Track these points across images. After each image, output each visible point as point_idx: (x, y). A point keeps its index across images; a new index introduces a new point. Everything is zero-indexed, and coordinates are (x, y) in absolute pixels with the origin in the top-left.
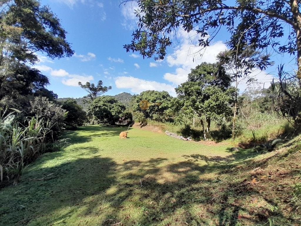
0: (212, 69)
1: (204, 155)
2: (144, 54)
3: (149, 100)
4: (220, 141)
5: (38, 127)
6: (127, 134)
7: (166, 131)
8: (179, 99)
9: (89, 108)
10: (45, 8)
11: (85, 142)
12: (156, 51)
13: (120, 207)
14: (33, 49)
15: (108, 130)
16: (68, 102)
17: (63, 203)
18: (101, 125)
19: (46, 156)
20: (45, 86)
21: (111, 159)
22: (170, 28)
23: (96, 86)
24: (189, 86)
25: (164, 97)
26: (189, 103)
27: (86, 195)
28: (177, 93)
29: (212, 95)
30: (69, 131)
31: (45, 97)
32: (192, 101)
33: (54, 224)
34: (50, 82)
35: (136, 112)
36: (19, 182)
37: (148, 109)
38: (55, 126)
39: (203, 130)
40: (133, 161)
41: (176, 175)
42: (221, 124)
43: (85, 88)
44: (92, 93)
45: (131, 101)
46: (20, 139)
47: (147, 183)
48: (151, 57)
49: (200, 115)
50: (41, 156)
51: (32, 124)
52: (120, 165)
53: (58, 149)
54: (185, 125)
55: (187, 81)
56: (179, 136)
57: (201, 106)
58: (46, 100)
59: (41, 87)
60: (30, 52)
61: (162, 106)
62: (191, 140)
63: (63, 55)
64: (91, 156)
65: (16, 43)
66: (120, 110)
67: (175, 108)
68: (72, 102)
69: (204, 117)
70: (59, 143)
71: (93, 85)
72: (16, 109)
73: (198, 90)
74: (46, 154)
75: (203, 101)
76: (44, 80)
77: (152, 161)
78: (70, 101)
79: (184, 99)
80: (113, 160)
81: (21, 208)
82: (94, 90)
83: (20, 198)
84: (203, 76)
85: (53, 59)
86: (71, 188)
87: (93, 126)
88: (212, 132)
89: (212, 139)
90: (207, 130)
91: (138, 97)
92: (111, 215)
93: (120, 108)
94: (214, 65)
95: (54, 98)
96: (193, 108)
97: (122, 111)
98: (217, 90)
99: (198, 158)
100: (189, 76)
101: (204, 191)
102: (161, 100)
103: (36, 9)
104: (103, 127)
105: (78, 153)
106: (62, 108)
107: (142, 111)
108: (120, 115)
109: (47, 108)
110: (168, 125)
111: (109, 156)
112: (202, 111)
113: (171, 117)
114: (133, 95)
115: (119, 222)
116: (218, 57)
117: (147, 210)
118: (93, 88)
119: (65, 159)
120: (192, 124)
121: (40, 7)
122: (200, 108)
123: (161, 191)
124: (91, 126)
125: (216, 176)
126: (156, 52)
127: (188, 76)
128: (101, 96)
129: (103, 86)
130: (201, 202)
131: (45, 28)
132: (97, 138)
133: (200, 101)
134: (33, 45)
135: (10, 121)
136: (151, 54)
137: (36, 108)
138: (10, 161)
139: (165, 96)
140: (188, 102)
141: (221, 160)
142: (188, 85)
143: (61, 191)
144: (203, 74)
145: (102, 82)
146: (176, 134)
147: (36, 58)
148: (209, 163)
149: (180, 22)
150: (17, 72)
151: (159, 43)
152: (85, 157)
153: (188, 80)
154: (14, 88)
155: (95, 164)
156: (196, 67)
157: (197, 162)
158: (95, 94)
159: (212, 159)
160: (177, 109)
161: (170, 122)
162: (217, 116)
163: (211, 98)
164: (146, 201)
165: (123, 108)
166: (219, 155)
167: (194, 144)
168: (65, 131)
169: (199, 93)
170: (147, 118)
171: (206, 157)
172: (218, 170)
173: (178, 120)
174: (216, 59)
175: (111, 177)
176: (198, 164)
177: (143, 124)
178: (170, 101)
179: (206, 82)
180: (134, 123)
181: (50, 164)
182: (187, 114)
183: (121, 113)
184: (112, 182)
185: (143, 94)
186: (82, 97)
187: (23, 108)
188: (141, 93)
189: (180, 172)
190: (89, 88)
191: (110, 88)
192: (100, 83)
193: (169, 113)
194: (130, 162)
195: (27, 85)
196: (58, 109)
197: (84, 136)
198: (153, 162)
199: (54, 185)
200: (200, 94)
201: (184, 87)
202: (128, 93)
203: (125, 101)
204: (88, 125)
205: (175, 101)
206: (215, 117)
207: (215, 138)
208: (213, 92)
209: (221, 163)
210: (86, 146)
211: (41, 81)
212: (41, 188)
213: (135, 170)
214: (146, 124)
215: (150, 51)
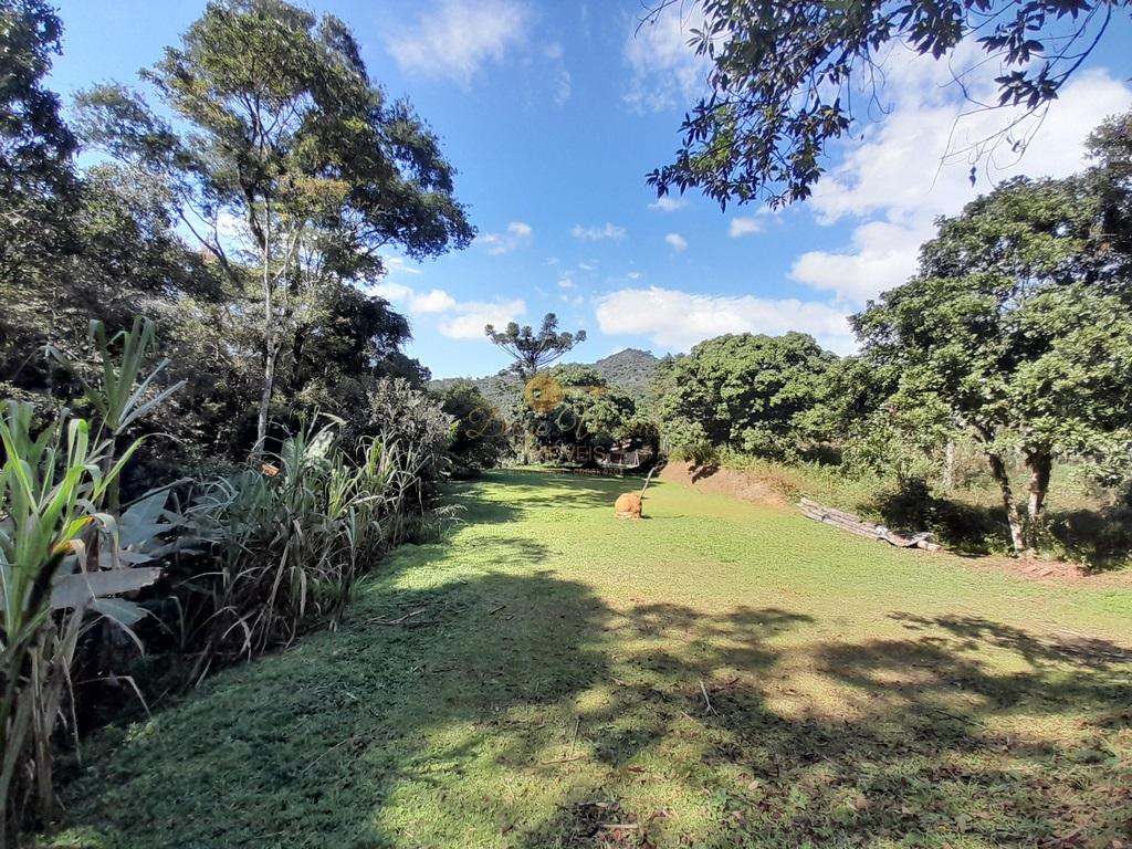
0: (1064, 207)
1: (1011, 625)
2: (720, 192)
3: (728, 372)
4: (1109, 563)
5: (386, 464)
6: (641, 504)
7: (803, 500)
8: (871, 360)
9: (515, 409)
10: (400, 109)
11: (504, 521)
12: (775, 168)
13: (630, 766)
14: (373, 238)
15: (574, 486)
16: (457, 390)
17: (452, 708)
18: (552, 467)
19: (405, 554)
20: (400, 346)
21: (590, 589)
22: (843, 59)
23: (536, 334)
24: (927, 298)
25: (792, 358)
26: (928, 375)
27: (515, 696)
28: (861, 338)
29: (1062, 334)
30: (460, 484)
31: (403, 379)
32: (942, 370)
33: (433, 768)
34: (412, 333)
35: (676, 422)
36: (342, 621)
37: (722, 410)
38: (424, 467)
39: (1008, 506)
40: (668, 605)
41: (862, 696)
42: (1120, 479)
43: (504, 342)
44: (523, 357)
45: (652, 380)
46: (347, 501)
47: (730, 700)
48: (753, 197)
49: (988, 434)
50: (392, 553)
51: (373, 457)
52: (621, 615)
53: (434, 538)
54: (900, 477)
55: (914, 277)
56: (868, 524)
57: (993, 391)
58: (404, 389)
59: (392, 350)
60: (365, 250)
61: (783, 396)
62: (933, 547)
63: (446, 246)
64: (526, 569)
65: (331, 227)
66: (617, 413)
67: (848, 404)
68: (468, 393)
69: (1012, 443)
70: (436, 517)
71: (527, 332)
72: (336, 414)
73: (976, 313)
74: (404, 548)
75: (1007, 365)
76: (398, 328)
77: (742, 617)
78: (461, 389)
79: (900, 361)
80: (597, 594)
81: (348, 701)
82: (530, 348)
83: (344, 671)
84: (1006, 243)
85: (421, 261)
86: (475, 667)
87: (526, 468)
88: (1060, 517)
89: (1061, 552)
90: (1032, 508)
91: (682, 362)
92: (601, 789)
93: (614, 408)
94: (1071, 186)
95: (422, 381)
96: (945, 402)
97: (623, 419)
98: (1093, 309)
99: (977, 636)
100: (926, 253)
101: (1022, 793)
102: (780, 372)
103: (375, 117)
104: (557, 472)
105: (490, 555)
106: (443, 409)
107: (697, 416)
108: (616, 434)
109: (406, 411)
110: (812, 476)
111: (583, 577)
112: (1002, 415)
113: (825, 443)
114: (660, 355)
115: (630, 822)
116: (1093, 142)
117: (738, 809)
118: (527, 340)
119: (452, 570)
120: (937, 475)
121: (384, 107)
122: (989, 397)
123: (793, 746)
124: (520, 468)
125: (1088, 733)
126: (775, 174)
127: (920, 254)
128: (552, 365)
129: (558, 332)
130: (1009, 839)
131: (401, 169)
132: (539, 510)
133: (992, 366)
134: (371, 229)
135: (323, 448)
136: (750, 184)
137: (380, 410)
138: (322, 560)
139: (800, 353)
140: (918, 375)
141: (1114, 659)
142: (921, 294)
143: (448, 670)
144: (1008, 238)
145: (557, 317)
146: (854, 516)
147: (379, 265)
148: (1042, 665)
149: (897, 20)
150: (337, 313)
151: (791, 133)
152: (508, 570)
153: (918, 273)
154: (331, 357)
155: (538, 597)
156: (966, 209)
157: (970, 655)
158: (532, 361)
159: (1062, 651)
160: (861, 407)
161: (822, 464)
162: (1095, 437)
163: (1061, 350)
164: (728, 771)
165: (626, 405)
166: (1103, 637)
167: (950, 570)
168: (450, 481)
169: (984, 329)
170: (715, 444)
171: (1025, 637)
172: (1099, 704)
173: (865, 454)
174: (1087, 156)
175: (594, 652)
176: (978, 663)
177: (701, 468)
178: (820, 371)
179: (1025, 273)
180: (666, 462)
181: (417, 579)
182: (914, 428)
183: (619, 424)
184: (596, 671)
185: (702, 352)
186: (493, 373)
187: (352, 412)
188: (694, 348)
189: (881, 685)
190: (516, 342)
191: (582, 335)
192: (551, 320)
193: (815, 423)
194: (656, 608)
195: (359, 347)
196: (432, 415)
197: (501, 502)
198: (748, 622)
199: (428, 646)
200: (990, 335)
201: (899, 306)
202: (643, 350)
203: (633, 379)
204: (508, 464)
205: (851, 372)
206: (1081, 445)
207: (1076, 550)
208: (1073, 319)
209: (1116, 673)
210: (509, 536)
211: (391, 333)
212: (395, 648)
213: (675, 642)
214: (715, 469)
215: (749, 174)
